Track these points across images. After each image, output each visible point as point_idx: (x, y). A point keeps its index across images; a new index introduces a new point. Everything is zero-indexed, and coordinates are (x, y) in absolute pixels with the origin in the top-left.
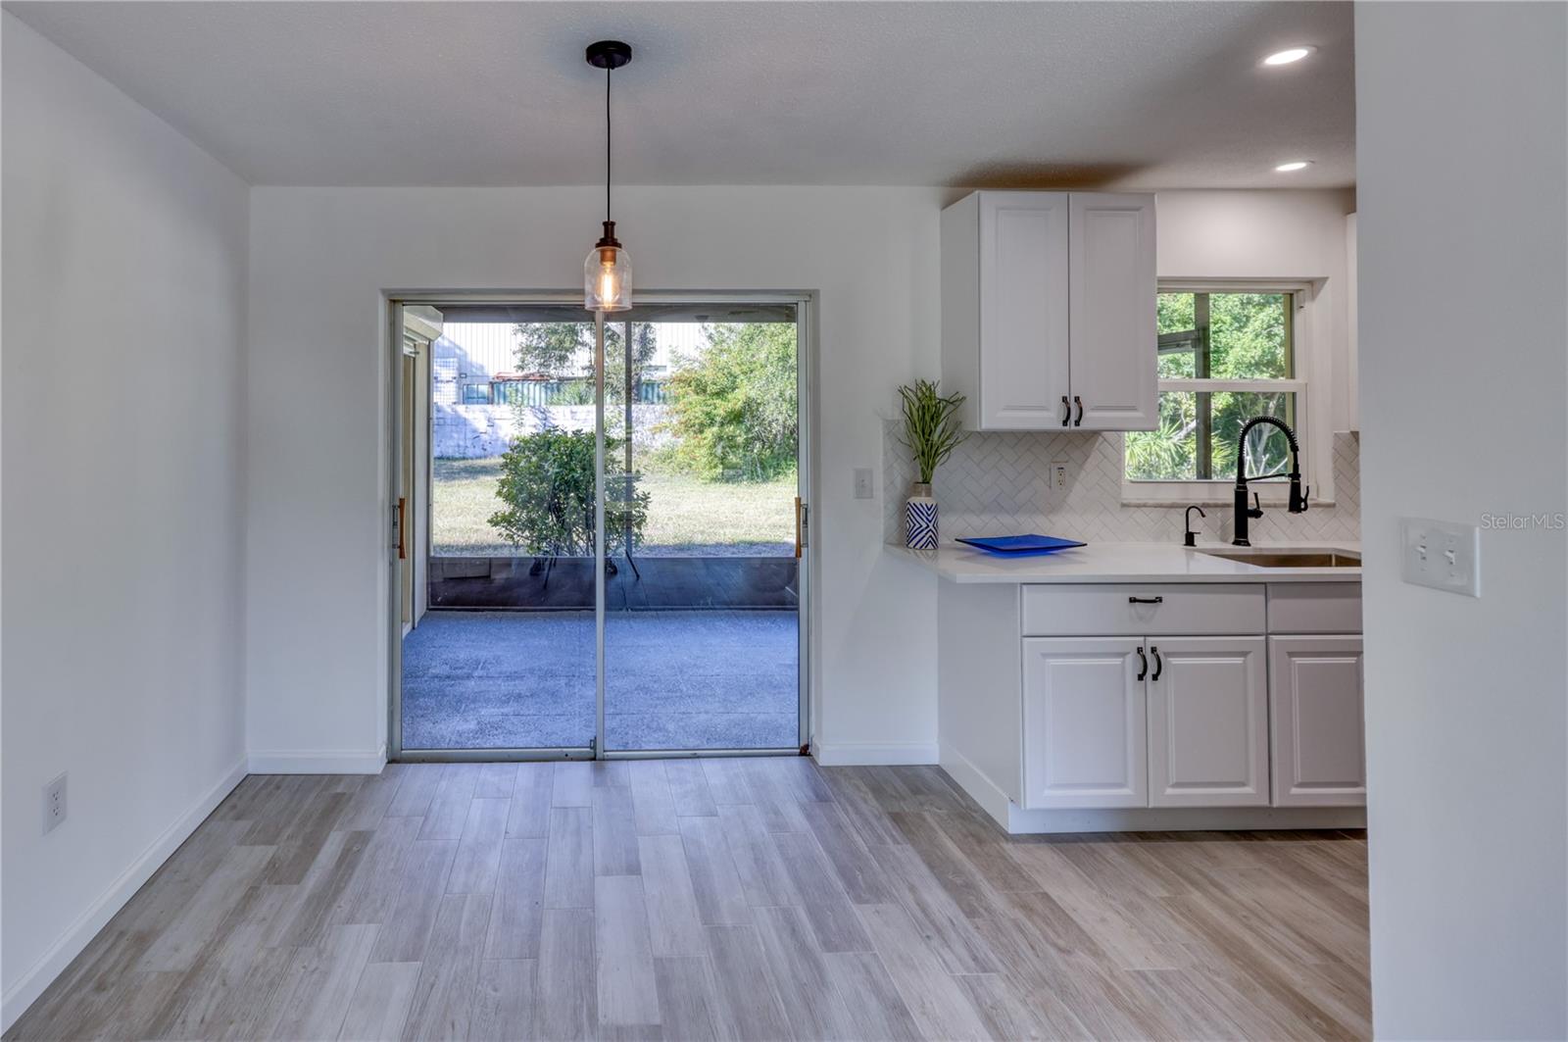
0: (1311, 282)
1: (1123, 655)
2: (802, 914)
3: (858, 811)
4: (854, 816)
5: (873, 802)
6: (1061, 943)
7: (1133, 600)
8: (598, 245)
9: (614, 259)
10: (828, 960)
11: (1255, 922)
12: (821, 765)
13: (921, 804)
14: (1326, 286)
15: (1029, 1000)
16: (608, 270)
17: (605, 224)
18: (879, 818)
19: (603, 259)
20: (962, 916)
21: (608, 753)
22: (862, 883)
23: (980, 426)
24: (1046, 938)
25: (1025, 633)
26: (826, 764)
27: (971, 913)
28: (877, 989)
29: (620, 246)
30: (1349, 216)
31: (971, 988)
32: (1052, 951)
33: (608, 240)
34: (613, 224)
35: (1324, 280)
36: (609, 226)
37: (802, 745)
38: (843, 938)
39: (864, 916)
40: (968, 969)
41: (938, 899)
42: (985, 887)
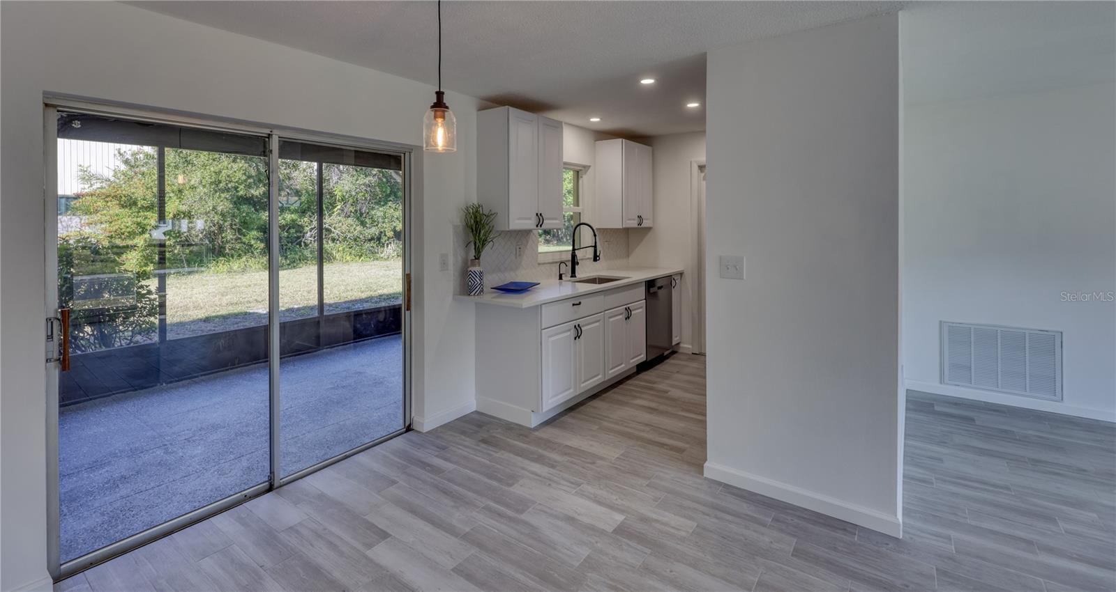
0: (584, 167)
1: (569, 330)
2: (492, 504)
3: (465, 446)
4: (466, 449)
5: (468, 439)
6: (588, 461)
7: (574, 305)
8: (432, 107)
9: (443, 117)
10: (524, 517)
11: (626, 424)
12: (424, 431)
13: (488, 431)
14: (590, 169)
15: (602, 487)
16: (440, 124)
17: (437, 93)
18: (478, 446)
19: (435, 117)
20: (551, 469)
21: (284, 480)
22: (503, 477)
23: (508, 227)
24: (583, 461)
25: (543, 328)
26: (427, 431)
27: (553, 467)
28: (557, 517)
29: (447, 108)
30: (597, 142)
31: (582, 494)
32: (589, 465)
33: (439, 104)
34: (443, 93)
35: (590, 166)
36: (440, 95)
37: (406, 425)
38: (522, 505)
39: (517, 490)
40: (575, 488)
41: (536, 467)
42: (546, 453)
